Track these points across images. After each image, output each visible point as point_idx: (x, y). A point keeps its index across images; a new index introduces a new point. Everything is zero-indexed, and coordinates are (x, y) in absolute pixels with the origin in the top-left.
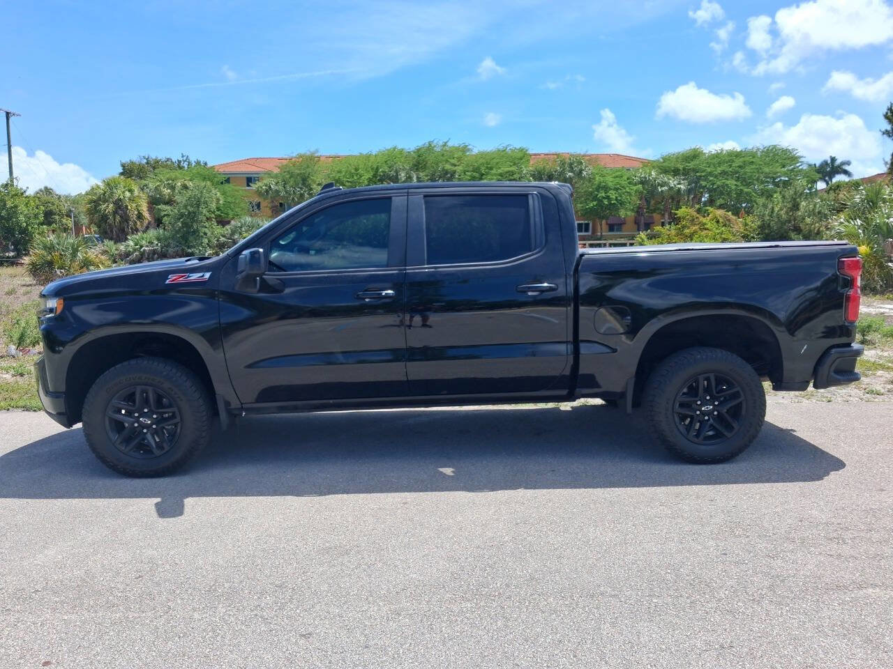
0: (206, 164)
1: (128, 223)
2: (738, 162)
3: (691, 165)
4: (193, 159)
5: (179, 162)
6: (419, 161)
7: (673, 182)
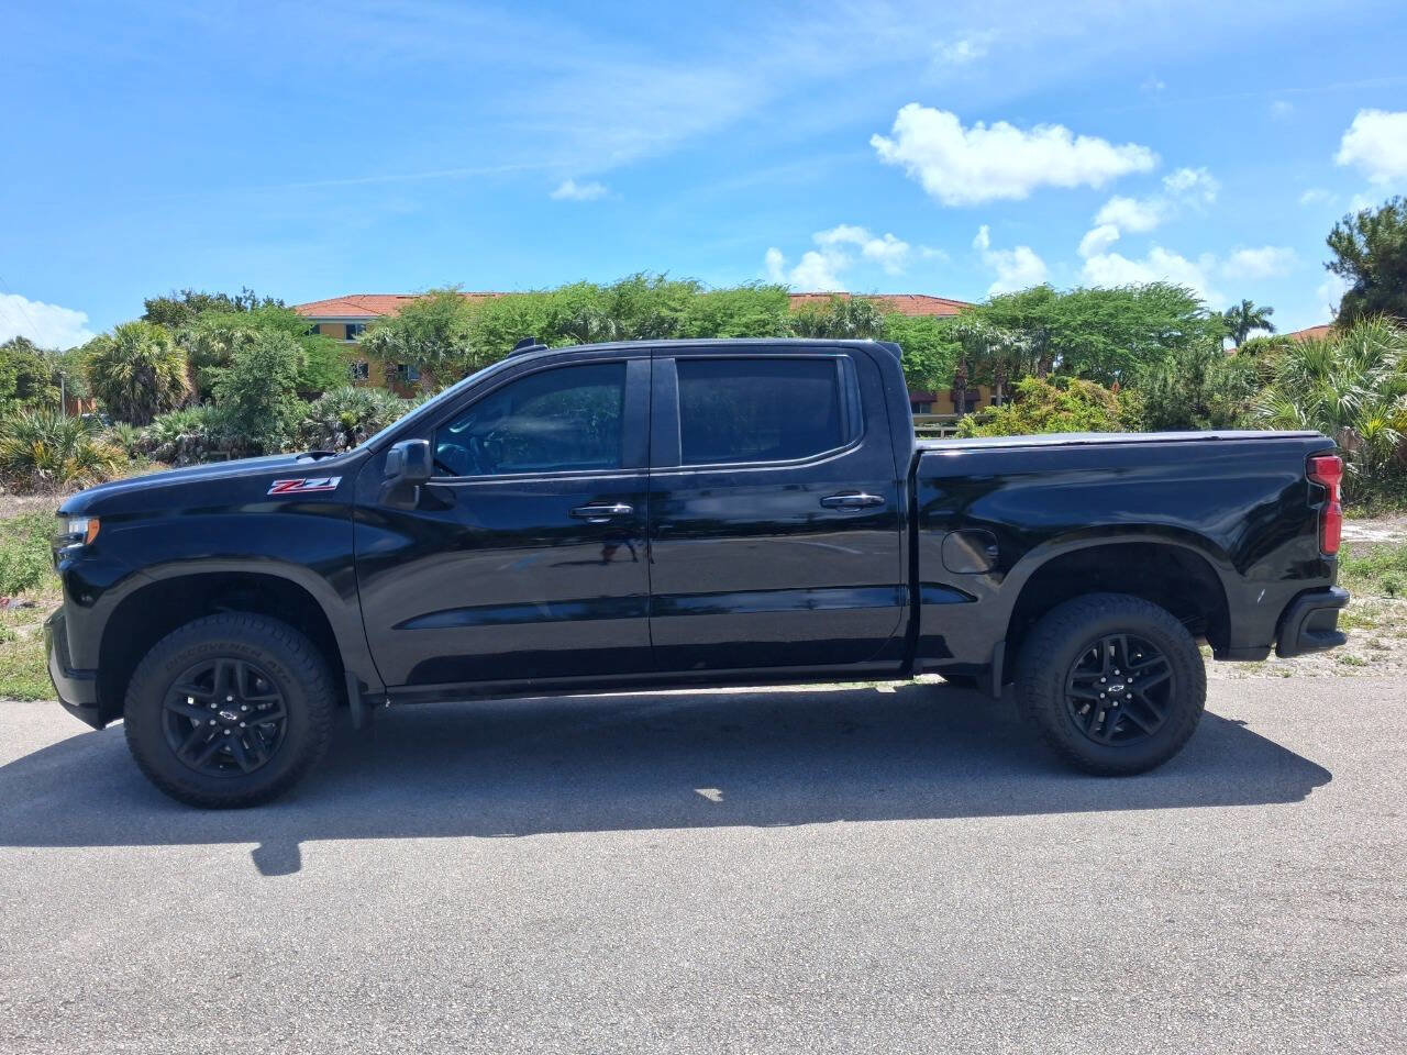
0: (282, 303)
1: (155, 396)
2: (1108, 307)
3: (1037, 312)
4: (261, 297)
5: (239, 300)
6: (622, 303)
7: (1008, 338)
